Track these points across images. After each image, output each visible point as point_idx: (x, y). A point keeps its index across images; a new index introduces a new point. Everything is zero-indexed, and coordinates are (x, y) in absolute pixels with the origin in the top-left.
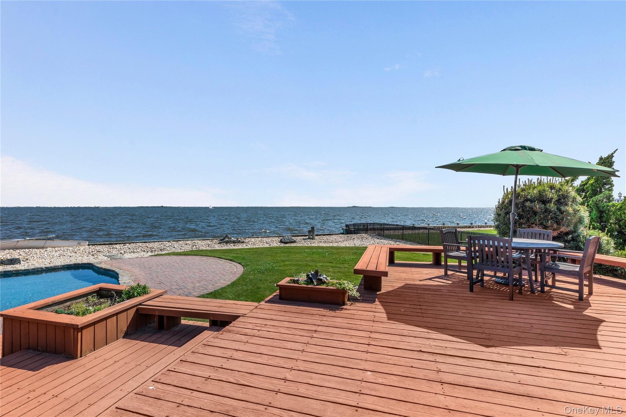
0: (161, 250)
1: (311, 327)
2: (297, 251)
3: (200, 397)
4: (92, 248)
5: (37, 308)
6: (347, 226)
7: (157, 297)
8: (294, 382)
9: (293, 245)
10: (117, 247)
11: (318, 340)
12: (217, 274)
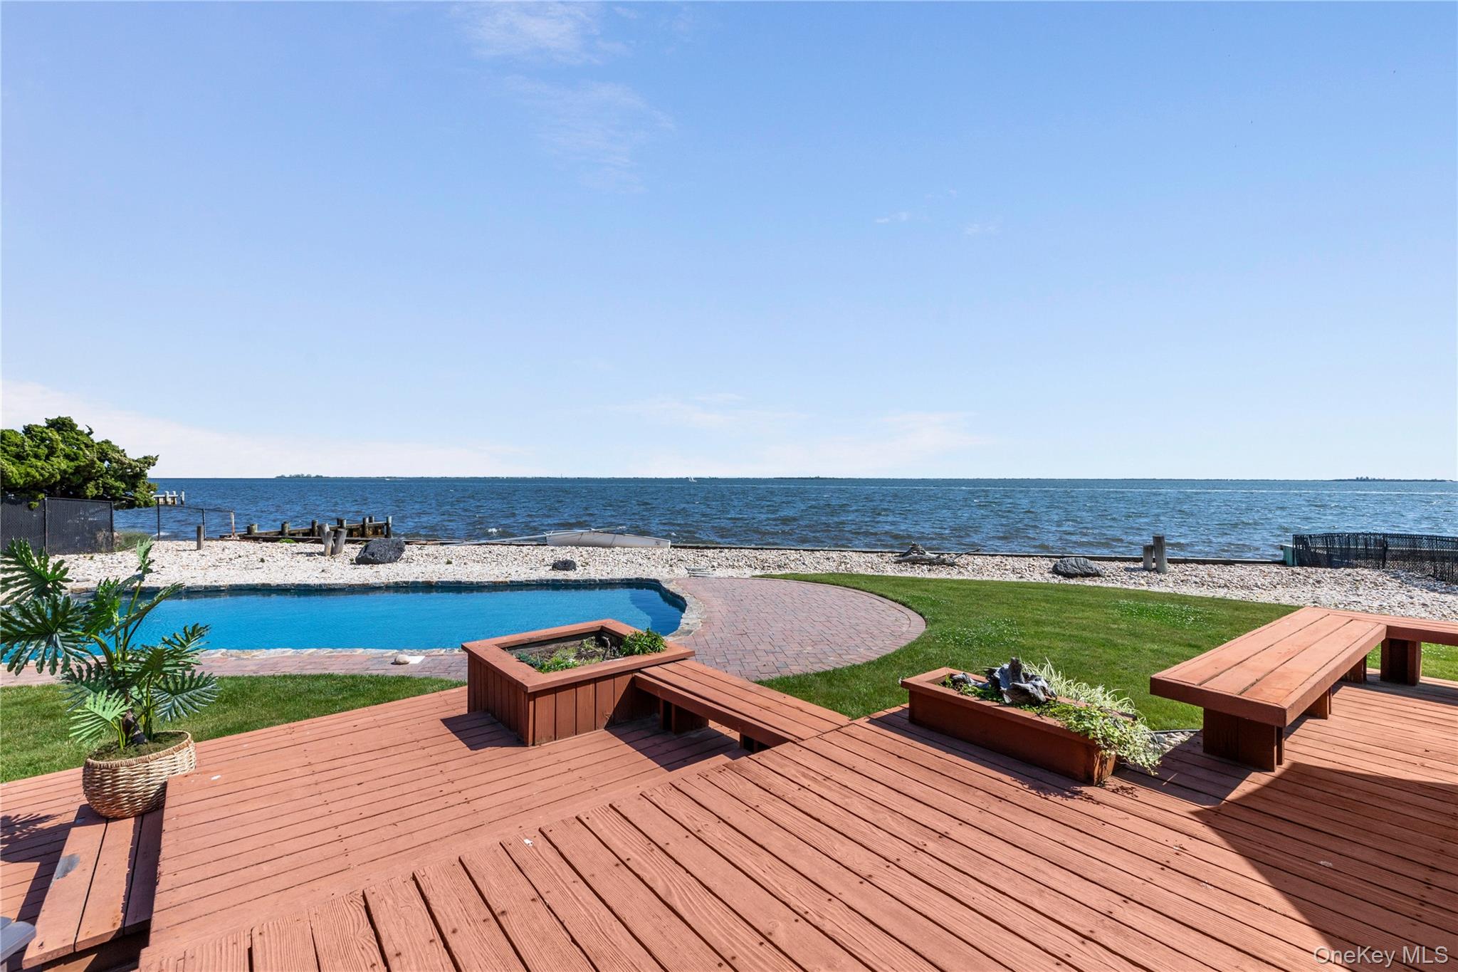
0: (779, 566)
1: (939, 820)
2: (1092, 600)
3: (580, 898)
4: (673, 552)
5: (507, 645)
6: (1299, 539)
7: (674, 662)
8: (781, 955)
9: (1091, 583)
10: (709, 555)
11: (931, 863)
12: (859, 632)
